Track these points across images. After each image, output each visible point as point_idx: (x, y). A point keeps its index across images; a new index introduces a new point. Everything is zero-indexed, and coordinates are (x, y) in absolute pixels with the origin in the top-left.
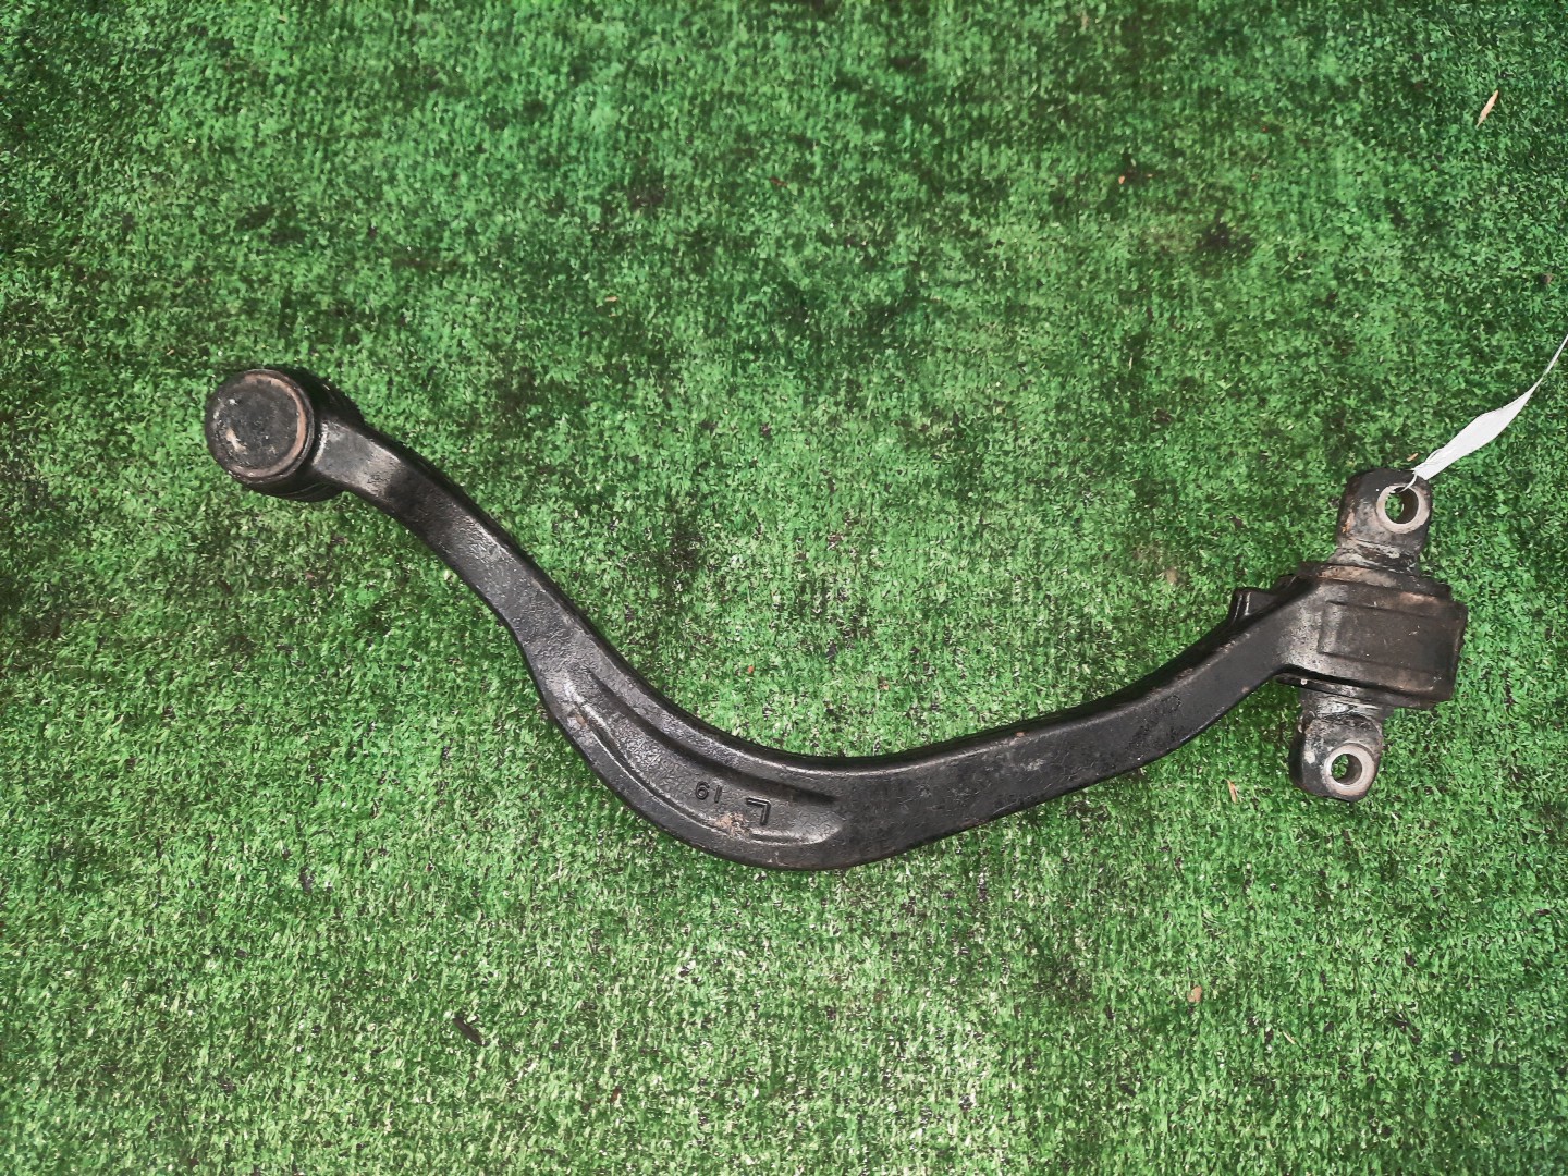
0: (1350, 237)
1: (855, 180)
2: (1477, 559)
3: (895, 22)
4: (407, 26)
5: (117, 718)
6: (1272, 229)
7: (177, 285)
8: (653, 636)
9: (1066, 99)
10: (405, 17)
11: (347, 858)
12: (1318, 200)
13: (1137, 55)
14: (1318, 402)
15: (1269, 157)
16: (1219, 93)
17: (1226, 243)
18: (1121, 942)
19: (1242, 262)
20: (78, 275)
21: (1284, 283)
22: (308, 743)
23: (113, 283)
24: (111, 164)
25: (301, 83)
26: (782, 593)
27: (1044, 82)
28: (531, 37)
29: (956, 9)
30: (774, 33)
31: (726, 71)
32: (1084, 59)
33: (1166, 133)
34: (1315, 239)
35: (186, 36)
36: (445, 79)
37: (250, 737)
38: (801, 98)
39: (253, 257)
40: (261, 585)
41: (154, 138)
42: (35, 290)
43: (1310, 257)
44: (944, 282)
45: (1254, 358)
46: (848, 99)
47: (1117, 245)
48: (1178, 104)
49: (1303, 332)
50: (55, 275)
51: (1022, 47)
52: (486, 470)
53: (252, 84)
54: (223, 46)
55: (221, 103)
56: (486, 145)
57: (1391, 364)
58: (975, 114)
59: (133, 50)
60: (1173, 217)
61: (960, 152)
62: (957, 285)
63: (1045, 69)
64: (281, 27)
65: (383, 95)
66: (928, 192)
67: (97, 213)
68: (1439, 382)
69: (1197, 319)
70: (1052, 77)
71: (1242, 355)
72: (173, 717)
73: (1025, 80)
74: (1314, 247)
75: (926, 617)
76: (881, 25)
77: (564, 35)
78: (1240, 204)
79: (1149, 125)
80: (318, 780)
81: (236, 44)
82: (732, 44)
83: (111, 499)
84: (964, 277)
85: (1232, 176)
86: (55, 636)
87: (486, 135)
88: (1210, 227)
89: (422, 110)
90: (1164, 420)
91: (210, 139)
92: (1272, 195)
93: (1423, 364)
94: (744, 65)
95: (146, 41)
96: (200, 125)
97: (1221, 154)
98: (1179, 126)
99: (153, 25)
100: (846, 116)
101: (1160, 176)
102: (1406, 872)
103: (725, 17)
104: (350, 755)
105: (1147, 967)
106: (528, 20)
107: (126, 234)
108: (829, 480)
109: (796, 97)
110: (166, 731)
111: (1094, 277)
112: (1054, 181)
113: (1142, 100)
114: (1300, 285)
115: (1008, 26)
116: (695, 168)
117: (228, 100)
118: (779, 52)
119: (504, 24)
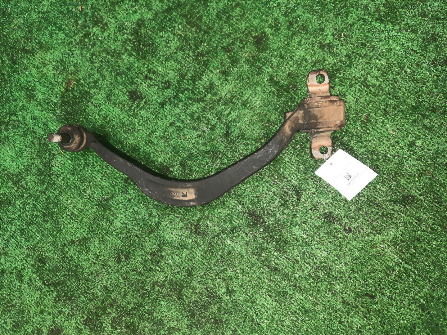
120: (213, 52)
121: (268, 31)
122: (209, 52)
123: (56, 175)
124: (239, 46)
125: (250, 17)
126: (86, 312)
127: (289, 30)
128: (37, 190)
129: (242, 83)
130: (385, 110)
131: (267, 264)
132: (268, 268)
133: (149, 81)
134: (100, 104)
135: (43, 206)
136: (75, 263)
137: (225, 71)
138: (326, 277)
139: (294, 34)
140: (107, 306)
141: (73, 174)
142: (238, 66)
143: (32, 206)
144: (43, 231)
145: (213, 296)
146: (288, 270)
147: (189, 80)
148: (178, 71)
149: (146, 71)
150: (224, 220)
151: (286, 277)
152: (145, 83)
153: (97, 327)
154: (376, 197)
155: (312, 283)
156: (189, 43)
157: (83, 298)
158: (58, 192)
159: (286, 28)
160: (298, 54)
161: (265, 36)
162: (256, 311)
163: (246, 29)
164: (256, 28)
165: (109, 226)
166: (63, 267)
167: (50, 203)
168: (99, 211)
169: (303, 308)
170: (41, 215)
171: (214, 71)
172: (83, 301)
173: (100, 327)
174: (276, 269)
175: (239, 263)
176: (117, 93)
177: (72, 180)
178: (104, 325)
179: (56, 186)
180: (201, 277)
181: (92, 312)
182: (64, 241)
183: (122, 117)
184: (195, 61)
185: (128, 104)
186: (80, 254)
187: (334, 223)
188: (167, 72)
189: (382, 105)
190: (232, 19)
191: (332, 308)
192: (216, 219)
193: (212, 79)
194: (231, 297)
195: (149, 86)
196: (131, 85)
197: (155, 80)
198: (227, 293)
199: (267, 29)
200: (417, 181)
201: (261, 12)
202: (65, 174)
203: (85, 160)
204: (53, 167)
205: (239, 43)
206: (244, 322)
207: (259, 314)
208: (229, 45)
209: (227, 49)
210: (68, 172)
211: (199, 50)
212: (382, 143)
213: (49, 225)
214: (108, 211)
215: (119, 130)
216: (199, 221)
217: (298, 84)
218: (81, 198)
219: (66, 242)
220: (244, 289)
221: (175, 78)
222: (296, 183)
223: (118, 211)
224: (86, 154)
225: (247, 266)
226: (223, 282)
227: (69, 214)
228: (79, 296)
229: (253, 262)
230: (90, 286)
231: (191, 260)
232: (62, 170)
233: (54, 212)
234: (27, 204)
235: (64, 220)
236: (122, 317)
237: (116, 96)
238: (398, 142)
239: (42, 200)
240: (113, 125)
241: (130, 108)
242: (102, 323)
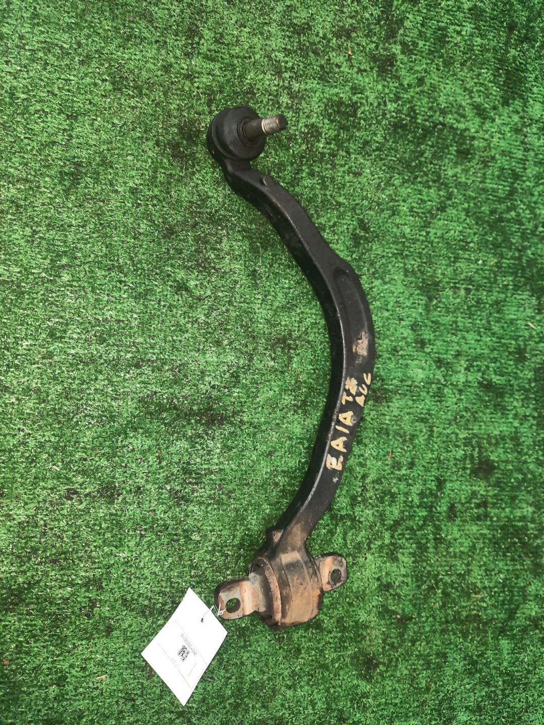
1: (394, 490)
3: (473, 505)
4: (457, 285)
5: (136, 185)
6: (377, 690)
7: (331, 196)
8: (175, 408)
9: (438, 588)
10: (462, 284)
11: (74, 284)
13: (462, 622)
14: (290, 714)
15: (414, 687)
16: (445, 662)
17: (368, 668)
18: (31, 626)
19: (360, 676)
21: (350, 697)
22: (126, 264)
23: (331, 169)
24: (384, 165)
26: (195, 464)
27: (446, 578)
28: (456, 340)
29: (481, 534)
30: (464, 450)
31: (444, 429)
32: (459, 596)
33: (423, 637)
34: (373, 712)
35: (447, 192)
36: (434, 303)
37: (128, 240)
38: (432, 464)
39: (345, 227)
40: (197, 239)
41: (397, 182)
42: (325, 138)
43: (365, 709)
44: (345, 534)
45: (311, 683)
46: (433, 485)
47: (366, 615)
48: (439, 643)
49: (325, 707)
50: (332, 146)
51: (463, 566)
52: (250, 332)
54: (442, 209)
55: (415, 210)
56: (403, 323)
58: (429, 545)
59: (440, 169)
60: (381, 642)
62: (344, 539)
63: (454, 578)
64: (452, 232)
65: (425, 277)
66: (390, 524)
67: (362, 161)
69: (330, 655)
70: (449, 581)
71: (312, 677)
72: (137, 207)
73: (447, 568)
75: (184, 531)
76: (471, 499)
77: (458, 355)
78: (388, 674)
79: (427, 629)
80: (109, 269)
81: (443, 214)
82: (457, 431)
84: (349, 542)
85: (403, 669)
86: (172, 156)
87: (408, 323)
89: (418, 294)
91: (399, 206)
92: (395, 690)
94: (447, 437)
95: (445, 175)
96: (404, 201)
97: (414, 664)
98: (427, 644)
99: (453, 177)
100: (424, 485)
101: (401, 635)
103: (471, 427)
104: (121, 282)
105: (20, 639)
106: (464, 338)
107: (353, 173)
108: (248, 484)
109: (433, 461)
110: (130, 205)
111: (351, 604)
112: (397, 583)
113: (440, 625)
115: (473, 559)
116: (394, 416)
117: (416, 212)
118: (454, 453)
119: (461, 328)
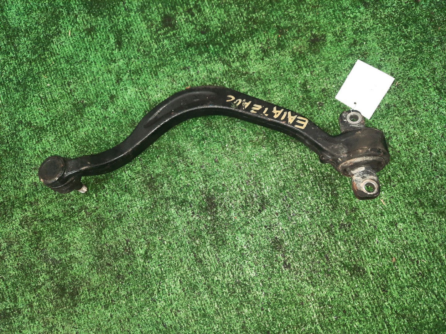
0: (353, 18)
2: (427, 103)
12: (339, 11)
20: (31, 204)
25: (53, 124)
53: (41, 131)
57: (381, 54)
61: (230, 49)
68: (397, 52)
74: (343, 27)
83: (71, 256)
88: (311, 37)
90: (321, 105)
93: (390, 49)
102: (439, 202)
114: (344, 42)
120: (267, 25)
121: (330, 37)
122: (263, 22)
123: (51, 52)
124: (294, 35)
125: (321, 13)
126: (4, 196)
127: (350, 48)
128: (25, 56)
129: (275, 72)
130: (389, 177)
131: (196, 252)
132: (195, 256)
133: (190, 16)
134: (131, 10)
135: (22, 74)
136: (21, 145)
137: (267, 50)
138: (242, 295)
139: (352, 55)
140: (27, 202)
141: (67, 62)
142: (282, 53)
143: (11, 68)
144: (8, 98)
145: (129, 251)
146: (211, 269)
147: (228, 37)
148: (222, 23)
149: (193, 4)
150: (181, 189)
151: (205, 273)
152: (185, 15)
153: (6, 216)
154: (331, 251)
155: (226, 293)
156: (249, 3)
157: (9, 182)
158: (43, 69)
159: (348, 44)
160: (344, 75)
161: (324, 40)
162: (160, 288)
163: (310, 22)
164: (320, 27)
165: (73, 131)
166: (8, 142)
167: (30, 75)
168: (71, 111)
169: (204, 310)
170: (15, 82)
171: (256, 43)
172: (8, 184)
173: (9, 217)
174: (201, 261)
175: (171, 236)
176: (154, 9)
177: (63, 66)
178: (14, 218)
179: (44, 63)
180: (129, 228)
181: (10, 199)
182: (23, 119)
183: (144, 34)
184: (244, 23)
185: (157, 26)
186: (30, 139)
187: (279, 251)
188: (211, 18)
189: (389, 171)
190: (303, 5)
191: (230, 326)
192: (174, 183)
193: (250, 50)
194: (145, 262)
195: (187, 21)
196: (170, 9)
197: (196, 19)
198: (144, 256)
199: (329, 34)
200: (377, 259)
201: (334, 14)
202: (59, 57)
203: (86, 55)
204: (52, 44)
205: (296, 31)
206: (143, 291)
207: (161, 292)
208: (286, 28)
209: (281, 31)
210: (64, 57)
211: (254, 15)
212: (367, 206)
213: (17, 96)
214: (79, 116)
215: (135, 45)
216: (158, 175)
217: (327, 104)
218: (61, 89)
219: (23, 121)
220: (161, 261)
221: (216, 28)
222: (266, 194)
223: (88, 121)
224: (90, 50)
225: (176, 243)
226: (146, 244)
227: (41, 96)
228: (7, 178)
229: (184, 243)
230: (22, 174)
231: (128, 206)
232: (59, 51)
233: (29, 86)
234: (8, 64)
235: (33, 99)
236: (35, 220)
237: (151, 11)
238: (382, 214)
239: (24, 68)
240: (131, 38)
241: (157, 31)
242: (13, 215)
